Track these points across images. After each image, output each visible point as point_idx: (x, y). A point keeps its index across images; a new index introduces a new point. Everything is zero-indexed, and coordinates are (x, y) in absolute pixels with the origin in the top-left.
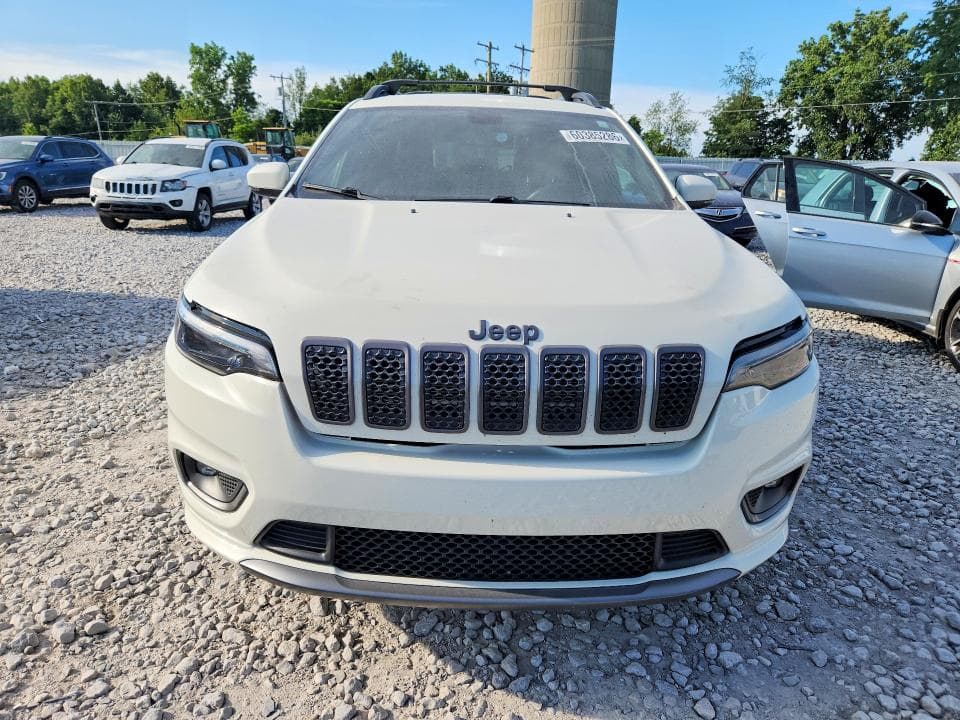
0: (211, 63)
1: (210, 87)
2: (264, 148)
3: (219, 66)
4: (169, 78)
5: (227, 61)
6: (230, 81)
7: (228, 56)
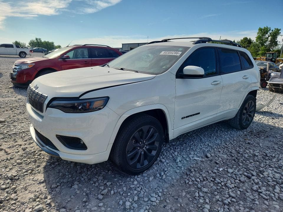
0: (265, 33)
1: (262, 40)
2: (265, 59)
3: (267, 33)
4: (250, 39)
5: (270, 32)
6: (270, 38)
7: (271, 30)
